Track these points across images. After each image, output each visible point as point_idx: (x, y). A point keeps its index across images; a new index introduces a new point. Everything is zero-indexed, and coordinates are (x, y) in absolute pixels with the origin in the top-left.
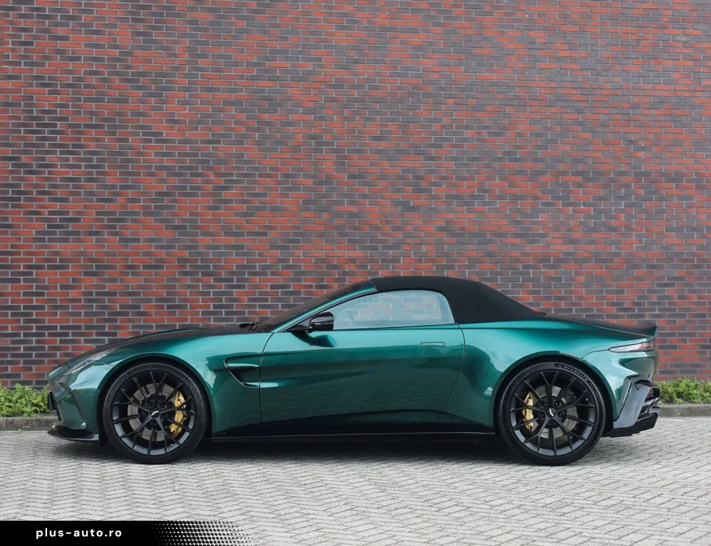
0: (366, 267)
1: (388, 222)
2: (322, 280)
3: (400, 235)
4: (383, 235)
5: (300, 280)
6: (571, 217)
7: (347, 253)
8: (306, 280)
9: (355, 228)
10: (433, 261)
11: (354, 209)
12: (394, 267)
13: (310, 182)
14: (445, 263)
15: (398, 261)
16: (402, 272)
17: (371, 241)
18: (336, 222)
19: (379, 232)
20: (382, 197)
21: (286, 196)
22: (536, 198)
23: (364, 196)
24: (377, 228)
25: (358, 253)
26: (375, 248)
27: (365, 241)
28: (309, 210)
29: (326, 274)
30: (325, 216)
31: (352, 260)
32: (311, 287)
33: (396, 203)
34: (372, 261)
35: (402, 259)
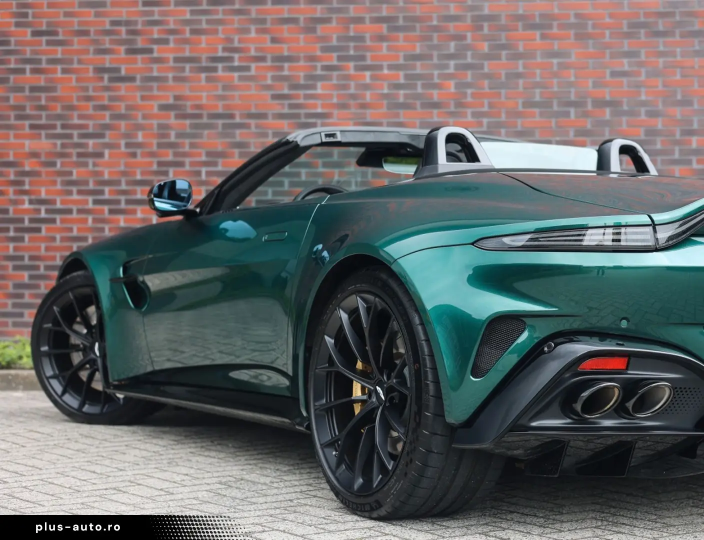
0: (54, 164)
1: (89, 99)
3: (107, 117)
4: (81, 117)
6: (366, 87)
7: (28, 144)
9: (41, 108)
10: (152, 154)
11: (40, 80)
12: (95, 165)
14: (170, 158)
15: (100, 155)
16: (107, 171)
17: (64, 127)
18: (13, 99)
19: (75, 113)
20: (80, 62)
22: (312, 59)
23: (55, 61)
24: (72, 108)
25: (43, 144)
26: (70, 136)
27: (55, 127)
31: (34, 154)
33: (100, 70)
34: (62, 155)
35: (107, 152)
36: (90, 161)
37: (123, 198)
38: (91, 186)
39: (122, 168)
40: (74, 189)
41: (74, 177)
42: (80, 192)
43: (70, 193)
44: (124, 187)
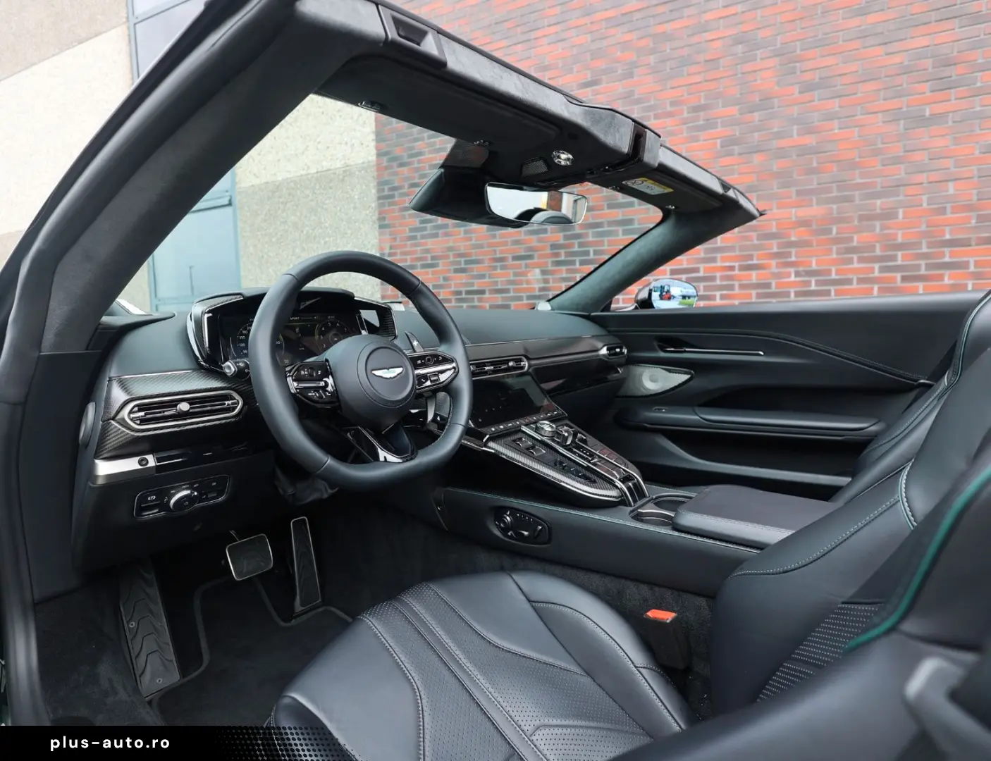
0: (828, 231)
1: (876, 152)
2: (750, 257)
3: (901, 172)
4: (863, 175)
5: (714, 260)
7: (794, 213)
8: (724, 259)
9: (812, 171)
10: (969, 208)
11: (811, 140)
12: (883, 228)
13: (734, 110)
15: (893, 216)
16: (900, 233)
17: (840, 188)
18: (775, 166)
19: (857, 172)
20: (865, 111)
21: (696, 139)
23: (830, 117)
24: (853, 165)
25: (815, 210)
26: (849, 199)
27: (829, 190)
28: (730, 154)
29: (756, 248)
30: (757, 159)
31: (805, 223)
32: (732, 268)
33: (894, 117)
34: (840, 220)
35: (901, 212)
36: (878, 224)
37: (923, 263)
38: (878, 252)
39: (924, 228)
40: (855, 257)
41: (855, 244)
42: (861, 260)
43: (850, 261)
44: (925, 250)
